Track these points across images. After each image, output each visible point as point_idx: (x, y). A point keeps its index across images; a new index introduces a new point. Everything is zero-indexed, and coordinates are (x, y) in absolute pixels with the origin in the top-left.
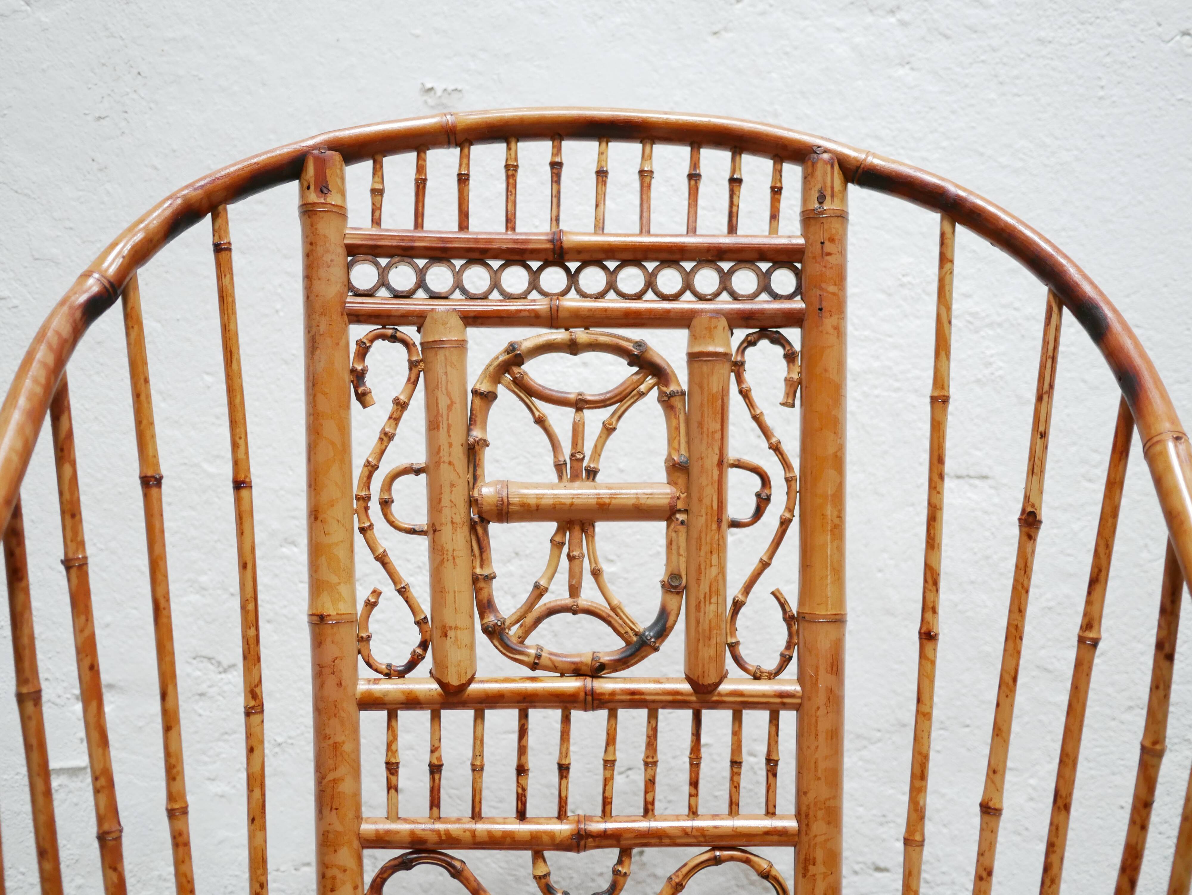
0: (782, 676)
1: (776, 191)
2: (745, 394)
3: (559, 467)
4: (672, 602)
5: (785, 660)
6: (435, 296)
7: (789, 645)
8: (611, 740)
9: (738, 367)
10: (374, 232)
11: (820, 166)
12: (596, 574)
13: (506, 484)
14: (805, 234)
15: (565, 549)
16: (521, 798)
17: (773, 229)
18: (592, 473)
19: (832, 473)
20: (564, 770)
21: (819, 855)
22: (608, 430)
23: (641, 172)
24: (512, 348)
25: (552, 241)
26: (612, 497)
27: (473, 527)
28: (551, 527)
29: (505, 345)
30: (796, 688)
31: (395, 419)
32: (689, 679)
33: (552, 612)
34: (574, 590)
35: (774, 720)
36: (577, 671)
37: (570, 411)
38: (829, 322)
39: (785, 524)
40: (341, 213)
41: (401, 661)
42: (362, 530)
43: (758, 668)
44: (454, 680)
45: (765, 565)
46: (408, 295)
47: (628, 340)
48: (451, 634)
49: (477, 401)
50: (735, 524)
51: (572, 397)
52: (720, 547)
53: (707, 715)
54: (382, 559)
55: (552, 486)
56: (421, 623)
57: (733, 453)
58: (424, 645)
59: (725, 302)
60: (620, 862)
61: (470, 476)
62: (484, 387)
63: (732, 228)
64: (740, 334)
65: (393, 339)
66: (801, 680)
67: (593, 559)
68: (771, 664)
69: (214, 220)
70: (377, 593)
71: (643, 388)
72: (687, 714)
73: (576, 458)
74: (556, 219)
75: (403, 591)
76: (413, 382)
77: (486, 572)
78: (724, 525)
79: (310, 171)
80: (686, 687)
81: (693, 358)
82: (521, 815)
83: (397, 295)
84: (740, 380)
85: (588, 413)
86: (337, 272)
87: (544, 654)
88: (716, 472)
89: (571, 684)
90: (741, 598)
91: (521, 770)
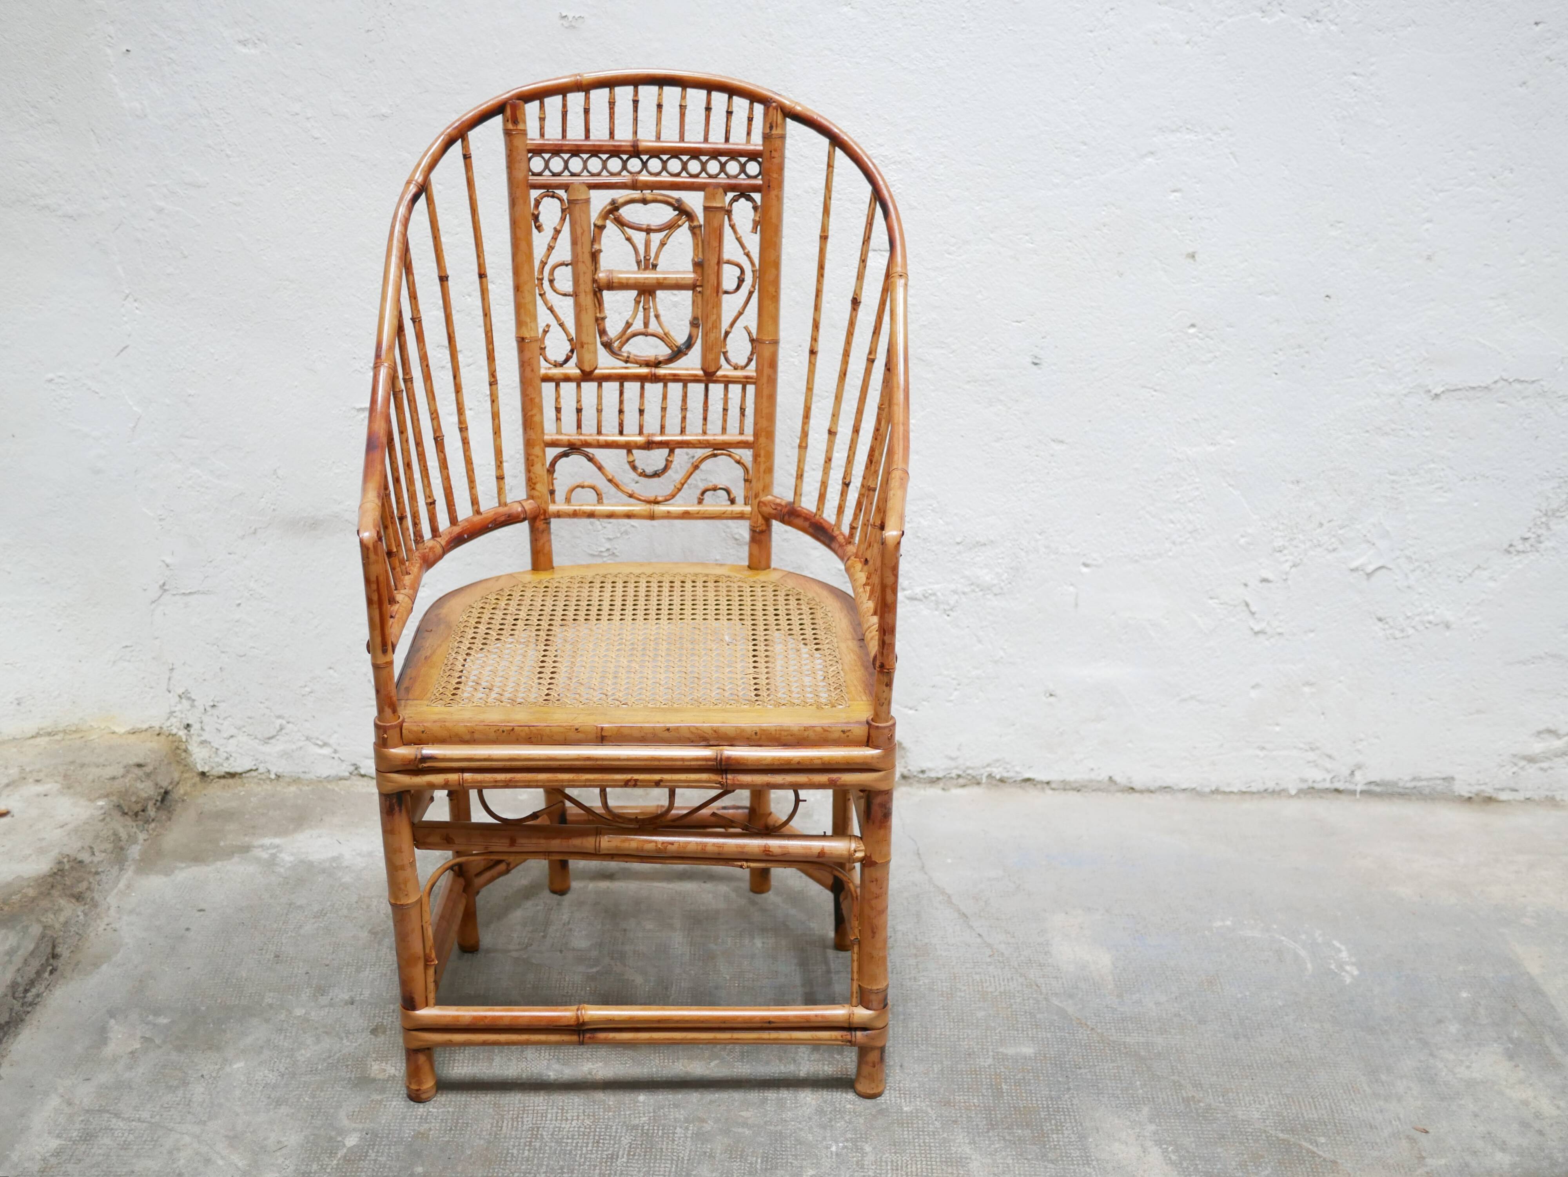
0: (748, 368)
1: (750, 119)
2: (733, 227)
3: (638, 263)
4: (695, 331)
5: (750, 360)
6: (573, 175)
7: (752, 353)
8: (665, 397)
9: (729, 212)
10: (541, 142)
11: (771, 109)
12: (657, 316)
13: (611, 271)
14: (763, 145)
15: (641, 304)
16: (621, 425)
17: (748, 141)
18: (655, 266)
19: (773, 271)
20: (641, 412)
21: (762, 453)
22: (663, 244)
23: (681, 106)
24: (613, 202)
25: (633, 146)
26: (665, 278)
27: (595, 293)
28: (634, 293)
29: (609, 200)
30: (754, 374)
31: (555, 238)
32: (702, 369)
33: (635, 335)
34: (646, 325)
35: (744, 389)
36: (647, 364)
37: (644, 234)
38: (773, 193)
39: (751, 293)
40: (524, 133)
41: (561, 359)
42: (540, 295)
43: (736, 364)
44: (587, 369)
45: (740, 314)
46: (559, 175)
47: (673, 198)
48: (585, 346)
49: (596, 230)
50: (726, 292)
51: (644, 227)
52: (718, 305)
53: (711, 386)
54: (551, 309)
55: (634, 273)
56: (571, 340)
57: (726, 256)
58: (572, 351)
59: (722, 179)
60: (669, 455)
61: (593, 268)
62: (599, 223)
63: (727, 140)
64: (730, 195)
65: (553, 197)
66: (757, 370)
67: (656, 310)
68: (742, 362)
69: (462, 142)
70: (548, 326)
71: (680, 223)
72: (702, 386)
73: (647, 260)
74: (635, 133)
75: (561, 325)
76: (563, 219)
77: (602, 315)
78: (721, 293)
79: (508, 111)
80: (701, 373)
81: (706, 209)
82: (621, 433)
83: (554, 175)
84: (730, 219)
85: (652, 235)
86: (523, 165)
87: (631, 356)
88: (716, 268)
89: (644, 371)
90: (728, 329)
91: (621, 411)
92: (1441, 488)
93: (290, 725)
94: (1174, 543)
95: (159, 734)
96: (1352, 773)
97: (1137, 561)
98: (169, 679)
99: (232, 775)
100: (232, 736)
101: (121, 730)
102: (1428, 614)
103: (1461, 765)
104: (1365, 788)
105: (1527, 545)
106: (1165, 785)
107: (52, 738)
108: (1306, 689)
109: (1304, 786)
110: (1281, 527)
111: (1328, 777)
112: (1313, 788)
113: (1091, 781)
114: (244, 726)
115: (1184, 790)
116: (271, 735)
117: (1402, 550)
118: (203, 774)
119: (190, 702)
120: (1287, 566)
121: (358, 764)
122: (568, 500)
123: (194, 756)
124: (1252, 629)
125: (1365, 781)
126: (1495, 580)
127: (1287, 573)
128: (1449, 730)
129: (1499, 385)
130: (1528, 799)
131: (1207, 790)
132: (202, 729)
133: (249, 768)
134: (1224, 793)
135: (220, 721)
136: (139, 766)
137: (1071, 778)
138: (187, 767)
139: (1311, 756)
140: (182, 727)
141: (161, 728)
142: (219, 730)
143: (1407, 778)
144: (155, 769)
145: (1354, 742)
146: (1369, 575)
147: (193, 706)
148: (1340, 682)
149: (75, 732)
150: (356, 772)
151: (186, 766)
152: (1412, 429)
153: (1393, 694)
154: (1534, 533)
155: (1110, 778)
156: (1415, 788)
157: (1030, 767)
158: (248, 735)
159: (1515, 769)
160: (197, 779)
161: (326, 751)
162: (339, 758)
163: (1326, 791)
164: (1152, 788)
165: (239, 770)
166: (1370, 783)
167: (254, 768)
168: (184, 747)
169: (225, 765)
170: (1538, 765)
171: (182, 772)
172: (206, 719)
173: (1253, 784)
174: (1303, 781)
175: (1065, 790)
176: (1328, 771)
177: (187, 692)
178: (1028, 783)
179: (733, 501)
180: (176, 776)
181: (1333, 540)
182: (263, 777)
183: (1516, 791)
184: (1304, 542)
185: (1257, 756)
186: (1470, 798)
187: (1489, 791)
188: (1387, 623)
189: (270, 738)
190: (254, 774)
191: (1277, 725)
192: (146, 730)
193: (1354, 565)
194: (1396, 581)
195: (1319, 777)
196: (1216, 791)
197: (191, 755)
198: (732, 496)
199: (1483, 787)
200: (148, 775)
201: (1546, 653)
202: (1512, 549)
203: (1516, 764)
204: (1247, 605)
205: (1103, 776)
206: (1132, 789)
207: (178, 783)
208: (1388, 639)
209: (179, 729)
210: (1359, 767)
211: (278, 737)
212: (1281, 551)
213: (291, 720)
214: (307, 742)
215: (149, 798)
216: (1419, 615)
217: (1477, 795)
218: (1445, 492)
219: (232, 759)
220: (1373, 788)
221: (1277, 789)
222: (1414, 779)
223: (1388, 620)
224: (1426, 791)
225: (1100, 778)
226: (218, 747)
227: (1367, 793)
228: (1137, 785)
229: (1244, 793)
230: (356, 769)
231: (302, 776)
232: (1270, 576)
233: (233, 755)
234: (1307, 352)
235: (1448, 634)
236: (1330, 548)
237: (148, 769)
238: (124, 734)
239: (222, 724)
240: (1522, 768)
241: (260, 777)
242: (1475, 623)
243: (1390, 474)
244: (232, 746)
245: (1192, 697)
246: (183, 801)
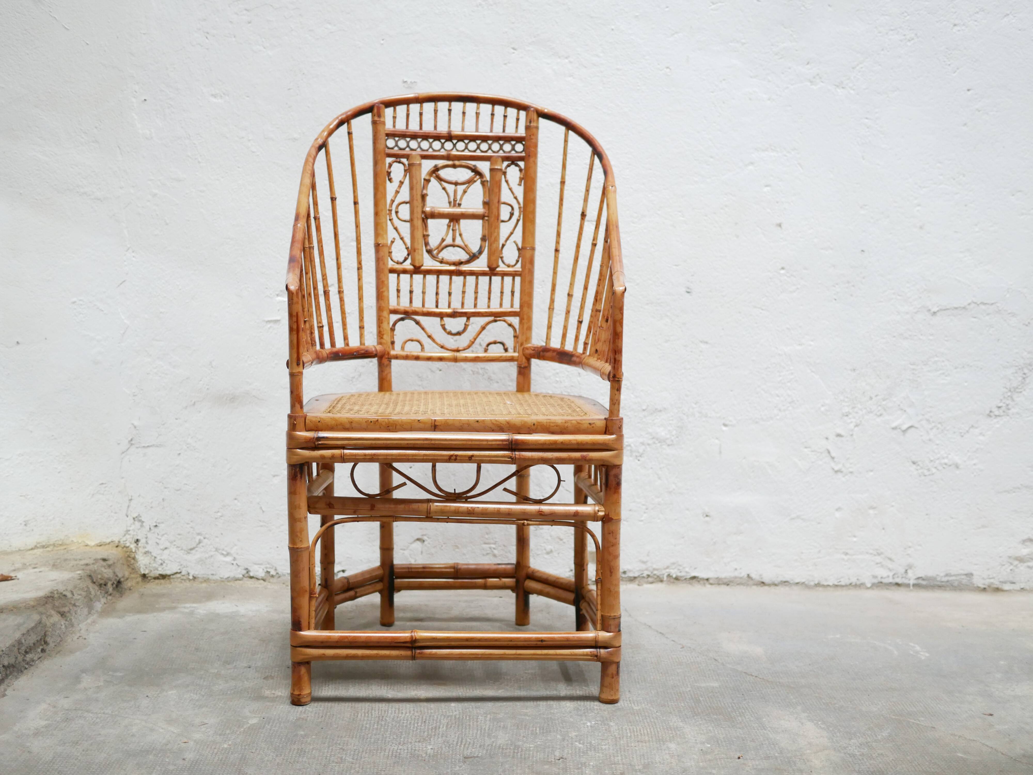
0: (516, 266)
1: (518, 120)
2: (507, 181)
3: (450, 203)
4: (483, 243)
5: (517, 261)
6: (412, 150)
7: (519, 257)
8: (464, 285)
9: (505, 173)
10: (394, 129)
11: (530, 112)
12: (460, 235)
13: (433, 207)
14: (526, 133)
15: (451, 227)
16: (437, 302)
17: (516, 131)
18: (460, 205)
19: (532, 205)
20: (450, 294)
21: (525, 317)
22: (465, 192)
23: (476, 113)
24: (436, 166)
25: (448, 133)
26: (465, 212)
27: (423, 220)
28: (447, 221)
29: (433, 165)
30: (520, 270)
31: (400, 187)
32: (489, 267)
33: (447, 246)
34: (454, 240)
35: (514, 280)
36: (454, 264)
37: (453, 186)
38: (531, 160)
39: (518, 221)
40: (384, 123)
41: (401, 260)
42: (390, 220)
43: (509, 264)
44: (417, 265)
45: (512, 233)
46: (404, 149)
47: (471, 164)
48: (417, 251)
49: (425, 182)
50: (503, 221)
51: (454, 181)
52: (498, 227)
53: (493, 278)
54: (396, 229)
55: (448, 208)
56: (407, 248)
57: (503, 199)
58: (408, 255)
59: (501, 153)
60: (467, 321)
61: (423, 205)
62: (427, 178)
63: (504, 131)
64: (506, 163)
65: (400, 162)
66: (522, 267)
67: (460, 230)
68: (513, 263)
69: (348, 124)
70: (394, 239)
71: (475, 179)
72: (488, 278)
73: (455, 200)
74: (449, 127)
75: (402, 239)
76: (405, 176)
77: (427, 233)
78: (499, 221)
79: (375, 110)
80: (487, 269)
81: (492, 170)
82: (437, 306)
83: (401, 149)
84: (505, 177)
85: (459, 187)
86: (382, 141)
87: (444, 259)
88: (497, 205)
89: (453, 268)
90: (504, 243)
91: (437, 294)
92: (943, 374)
93: (206, 540)
94: (780, 410)
95: (117, 546)
96: (906, 572)
97: (757, 423)
98: (128, 507)
99: (163, 577)
100: (166, 548)
101: (92, 543)
102: (943, 458)
103: (976, 564)
104: (915, 582)
105: (1001, 411)
106: (784, 580)
107: (45, 549)
108: (871, 512)
109: (876, 581)
110: (846, 400)
111: (891, 574)
112: (881, 583)
113: (736, 577)
114: (175, 541)
115: (797, 583)
116: (192, 547)
117: (923, 415)
118: (144, 576)
119: (140, 523)
120: (852, 426)
121: (249, 568)
122: (403, 348)
123: (139, 563)
124: (833, 469)
125: (915, 577)
126: (984, 435)
127: (852, 430)
128: (966, 539)
129: (973, 305)
130: (1022, 589)
131: (812, 583)
132: (147, 543)
133: (175, 571)
134: (824, 586)
135: (159, 537)
136: (104, 560)
137: (722, 576)
138: (134, 570)
139: (878, 559)
140: (133, 542)
141: (119, 542)
142: (158, 544)
143: (942, 574)
144: (114, 563)
145: (905, 549)
146: (904, 431)
147: (142, 526)
148: (892, 506)
149: (61, 545)
150: (247, 575)
151: (133, 569)
152: (922, 335)
153: (927, 515)
154: (1004, 403)
155: (748, 575)
156: (948, 581)
157: (695, 568)
158: (178, 547)
159: (1011, 567)
160: (140, 579)
161: (229, 559)
162: (237, 564)
163: (890, 584)
164: (776, 582)
165: (169, 573)
166: (918, 578)
167: (179, 571)
168: (133, 556)
169: (160, 569)
170: (1026, 564)
171: (131, 573)
172: (149, 535)
173: (842, 580)
174: (875, 577)
175: (719, 584)
176: (890, 570)
177: (139, 516)
178: (694, 580)
179: (506, 350)
180: (127, 574)
181: (880, 408)
182: (184, 578)
183: (1014, 583)
184: (861, 410)
185: (843, 559)
186: (985, 588)
187: (996, 584)
188: (918, 465)
189: (191, 549)
190: (178, 575)
191: (855, 536)
192: (109, 543)
193: (894, 425)
194: (921, 436)
195: (884, 574)
196: (818, 585)
197: (137, 562)
198: (506, 347)
199: (992, 581)
200: (109, 566)
201: (1021, 485)
202: (992, 414)
203: (1011, 564)
204: (829, 452)
205: (744, 574)
206: (763, 583)
207: (127, 579)
208: (920, 476)
209: (131, 543)
210: (910, 566)
211: (196, 549)
212: (847, 416)
213: (207, 536)
214: (216, 553)
215: (109, 579)
216: (938, 459)
217: (989, 586)
218: (946, 376)
219: (164, 565)
220: (920, 582)
221: (858, 583)
222: (947, 575)
223: (920, 463)
224: (956, 584)
225: (742, 575)
226: (156, 556)
227: (917, 586)
228: (766, 580)
229: (837, 586)
230: (247, 572)
231: (211, 577)
232: (843, 433)
233: (166, 562)
234: (853, 286)
235: (958, 472)
236: (878, 414)
237: (110, 562)
238: (94, 546)
239: (160, 539)
240: (1016, 566)
241: (182, 577)
242: (975, 464)
243: (911, 365)
244: (165, 555)
245: (798, 517)
246: (130, 589)
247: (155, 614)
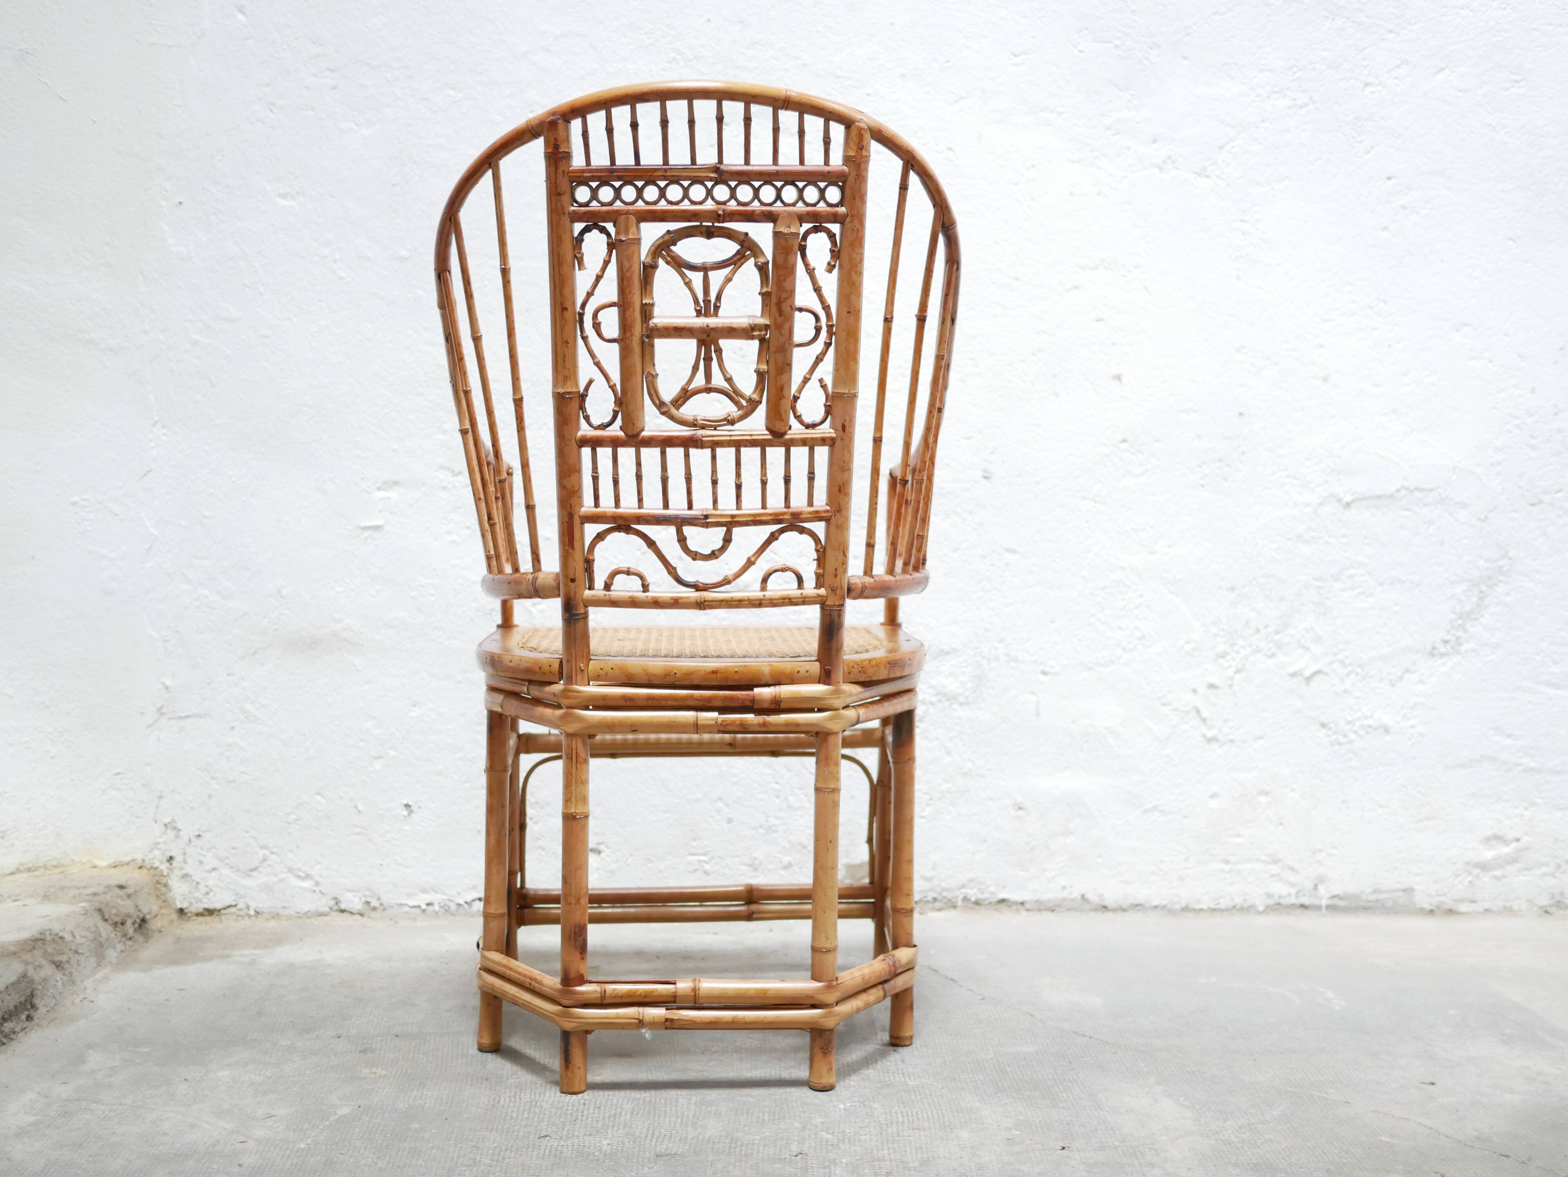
92: (1363, 593)
93: (273, 857)
94: (1124, 650)
95: (140, 868)
96: (1316, 887)
97: (1091, 669)
98: (157, 807)
99: (210, 912)
100: (214, 869)
101: (102, 863)
102: (1366, 718)
103: (1418, 875)
104: (1330, 902)
105: (1449, 647)
106: (1136, 902)
107: (31, 874)
108: (1262, 799)
109: (1271, 902)
110: (1222, 633)
111: (1293, 891)
112: (1279, 904)
113: (1064, 900)
114: (227, 858)
115: (1156, 907)
116: (253, 866)
117: (1335, 654)
118: (181, 911)
119: (175, 832)
120: (1230, 672)
121: (338, 897)
123: (174, 892)
124: (1204, 736)
125: (1330, 895)
126: (1424, 683)
127: (1232, 679)
128: (1402, 838)
129: (1403, 492)
130: (1486, 910)
131: (1178, 907)
132: (185, 862)
133: (228, 904)
134: (1194, 910)
135: (203, 852)
136: (121, 887)
137: (1045, 897)
138: (166, 903)
139: (1275, 869)
140: (165, 860)
141: (143, 860)
142: (201, 862)
143: (1369, 890)
144: (136, 892)
145: (1314, 853)
146: (1308, 679)
147: (177, 837)
148: (1293, 790)
149: (55, 867)
150: (336, 908)
151: (165, 901)
152: (1330, 536)
153: (1344, 802)
154: (1453, 635)
155: (1083, 896)
156: (1377, 901)
157: (1004, 887)
158: (232, 867)
159: (1470, 878)
160: (175, 916)
161: (307, 884)
162: (321, 892)
163: (1293, 906)
164: (1124, 906)
165: (218, 906)
166: (1334, 897)
167: (234, 903)
168: (164, 881)
169: (205, 901)
170: (1491, 873)
171: (161, 907)
172: (189, 850)
173: (1221, 901)
174: (1270, 896)
175: (1039, 910)
176: (1293, 885)
177: (173, 821)
178: (1003, 904)
180: (155, 908)
181: (1271, 645)
182: (242, 913)
183: (1474, 902)
184: (1244, 648)
185: (1222, 870)
186: (1432, 911)
187: (1449, 903)
188: (1330, 729)
189: (252, 870)
190: (233, 910)
191: (1238, 836)
192: (128, 863)
193: (1292, 670)
194: (1333, 685)
195: (1283, 891)
196: (1186, 909)
197: (170, 890)
199: (1442, 898)
200: (129, 896)
201: (1482, 756)
202: (1435, 652)
203: (1470, 873)
204: (1198, 711)
205: (1076, 894)
206: (1105, 907)
207: (156, 916)
208: (1333, 745)
209: (161, 862)
210: (1321, 879)
211: (260, 869)
212: (1223, 657)
213: (275, 850)
214: (290, 875)
215: (129, 916)
216: (1359, 719)
217: (1438, 907)
218: (1367, 596)
219: (212, 894)
220: (1337, 902)
221: (1246, 905)
222: (1375, 891)
223: (1332, 725)
224: (1389, 904)
225: (1073, 896)
226: (198, 880)
227: (1330, 908)
228: (1110, 902)
229: (1214, 910)
230: (336, 904)
231: (281, 911)
232: (1217, 682)
233: (213, 889)
234: (1228, 466)
235: (1388, 738)
236: (1269, 653)
237: (129, 891)
238: (106, 867)
239: (205, 856)
240: (1477, 876)
241: (239, 913)
242: (1412, 727)
243: (1315, 579)
244: (212, 880)
245: (1155, 808)
246: (160, 931)
247: (198, 965)
